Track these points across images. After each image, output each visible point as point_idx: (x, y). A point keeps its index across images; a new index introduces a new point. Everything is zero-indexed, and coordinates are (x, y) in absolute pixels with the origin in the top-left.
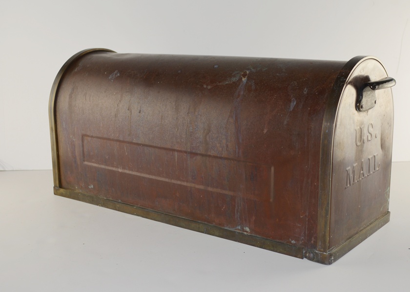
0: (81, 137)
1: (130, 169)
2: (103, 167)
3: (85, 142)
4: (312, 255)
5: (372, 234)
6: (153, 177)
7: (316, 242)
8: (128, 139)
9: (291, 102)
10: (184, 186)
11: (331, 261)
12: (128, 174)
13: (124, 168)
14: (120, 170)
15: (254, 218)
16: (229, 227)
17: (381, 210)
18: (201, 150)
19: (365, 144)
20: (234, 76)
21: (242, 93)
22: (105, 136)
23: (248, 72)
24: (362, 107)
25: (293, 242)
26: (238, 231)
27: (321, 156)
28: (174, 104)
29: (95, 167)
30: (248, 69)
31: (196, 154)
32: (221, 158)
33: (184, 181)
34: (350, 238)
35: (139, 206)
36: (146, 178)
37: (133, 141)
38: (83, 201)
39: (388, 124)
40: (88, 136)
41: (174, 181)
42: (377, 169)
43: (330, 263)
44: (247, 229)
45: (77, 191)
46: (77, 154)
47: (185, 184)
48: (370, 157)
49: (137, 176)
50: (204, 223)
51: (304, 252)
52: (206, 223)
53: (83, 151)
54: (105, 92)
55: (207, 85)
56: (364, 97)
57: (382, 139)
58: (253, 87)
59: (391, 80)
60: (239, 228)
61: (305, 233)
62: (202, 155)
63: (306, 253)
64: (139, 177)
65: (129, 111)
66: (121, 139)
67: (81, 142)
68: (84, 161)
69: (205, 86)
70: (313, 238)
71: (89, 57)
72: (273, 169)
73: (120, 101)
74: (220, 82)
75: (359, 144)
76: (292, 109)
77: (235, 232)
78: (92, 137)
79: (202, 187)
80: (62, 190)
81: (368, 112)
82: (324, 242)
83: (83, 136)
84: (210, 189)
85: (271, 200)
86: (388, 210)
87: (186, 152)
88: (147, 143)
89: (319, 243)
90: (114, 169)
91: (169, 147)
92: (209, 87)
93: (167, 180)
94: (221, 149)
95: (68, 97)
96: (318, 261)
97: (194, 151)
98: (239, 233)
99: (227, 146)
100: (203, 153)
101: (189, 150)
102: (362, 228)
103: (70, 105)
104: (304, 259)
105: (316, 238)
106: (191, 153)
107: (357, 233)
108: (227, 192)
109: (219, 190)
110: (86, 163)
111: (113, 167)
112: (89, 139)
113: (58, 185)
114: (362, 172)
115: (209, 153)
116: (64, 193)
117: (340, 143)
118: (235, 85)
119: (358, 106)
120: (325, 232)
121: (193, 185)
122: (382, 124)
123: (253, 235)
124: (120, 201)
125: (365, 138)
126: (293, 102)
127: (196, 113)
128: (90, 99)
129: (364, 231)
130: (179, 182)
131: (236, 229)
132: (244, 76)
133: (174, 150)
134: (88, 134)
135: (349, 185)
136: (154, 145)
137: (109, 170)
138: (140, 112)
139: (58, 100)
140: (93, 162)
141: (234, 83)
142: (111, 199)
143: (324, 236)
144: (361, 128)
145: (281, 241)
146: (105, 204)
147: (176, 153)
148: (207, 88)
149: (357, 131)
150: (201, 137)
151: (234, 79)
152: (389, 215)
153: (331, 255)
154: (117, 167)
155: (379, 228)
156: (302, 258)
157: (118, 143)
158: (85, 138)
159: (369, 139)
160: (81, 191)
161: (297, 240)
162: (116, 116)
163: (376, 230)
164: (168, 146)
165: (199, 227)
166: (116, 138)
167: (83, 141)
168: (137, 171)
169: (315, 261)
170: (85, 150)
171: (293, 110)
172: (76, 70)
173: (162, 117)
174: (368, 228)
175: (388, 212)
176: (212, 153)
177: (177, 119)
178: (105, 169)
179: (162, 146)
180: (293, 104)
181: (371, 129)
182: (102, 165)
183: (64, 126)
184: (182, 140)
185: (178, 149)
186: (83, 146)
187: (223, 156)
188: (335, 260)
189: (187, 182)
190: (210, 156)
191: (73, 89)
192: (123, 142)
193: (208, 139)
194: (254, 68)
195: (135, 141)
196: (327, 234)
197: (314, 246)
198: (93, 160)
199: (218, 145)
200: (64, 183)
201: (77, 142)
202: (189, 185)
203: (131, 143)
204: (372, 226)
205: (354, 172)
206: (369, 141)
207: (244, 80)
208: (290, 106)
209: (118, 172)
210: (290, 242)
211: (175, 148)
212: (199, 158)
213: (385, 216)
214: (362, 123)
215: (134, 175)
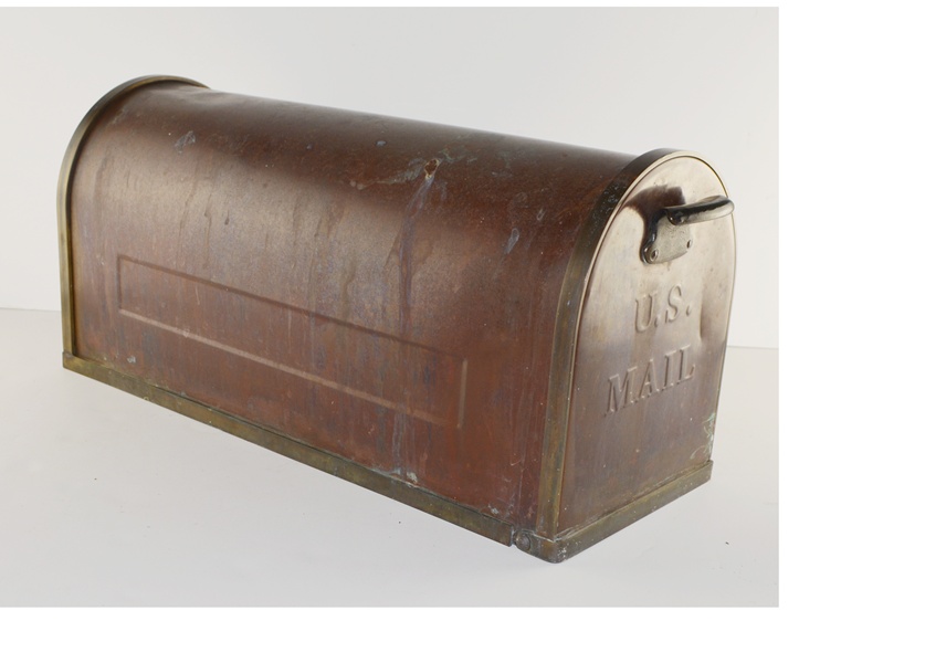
0: (115, 259)
1: (204, 334)
2: (155, 323)
3: (124, 270)
4: (526, 541)
5: (664, 504)
6: (246, 355)
7: (534, 516)
8: (202, 274)
9: (509, 234)
10: (302, 379)
11: (562, 555)
12: (200, 343)
13: (193, 331)
14: (186, 334)
15: (426, 456)
16: (381, 470)
17: (692, 457)
18: (336, 313)
19: (659, 329)
20: (411, 168)
21: (421, 206)
22: (160, 263)
23: (438, 163)
24: (654, 255)
25: (494, 511)
26: (397, 479)
27: (553, 352)
28: (291, 213)
29: (140, 323)
30: (441, 156)
31: (326, 319)
32: (371, 332)
33: (302, 369)
34: (609, 512)
35: (217, 407)
36: (233, 355)
37: (212, 280)
38: (115, 386)
39: (720, 286)
40: (129, 259)
41: (283, 368)
42: (687, 377)
43: (558, 561)
44: (413, 476)
45: (106, 366)
46: (107, 292)
47: (303, 375)
48: (670, 353)
49: (216, 349)
50: (334, 454)
51: (513, 533)
52: (338, 455)
53: (119, 288)
54: (165, 174)
55: (357, 182)
56: (659, 234)
57: (703, 318)
58: (443, 196)
59: (725, 202)
60: (399, 472)
61: (516, 496)
62: (336, 321)
63: (515, 535)
64: (221, 351)
65: (206, 219)
66: (190, 272)
67: (115, 270)
68: (121, 308)
69: (353, 184)
70: (530, 509)
71: (143, 95)
72: (465, 365)
73: (192, 196)
74: (381, 178)
75: (642, 327)
76: (509, 249)
77: (390, 479)
78: (136, 262)
79: (333, 385)
80: (77, 361)
81: (669, 264)
82: (550, 518)
83: (120, 258)
84: (348, 390)
85: (459, 426)
86: (709, 456)
87: (307, 313)
88: (237, 286)
89: (541, 520)
90: (175, 330)
91: (277, 299)
92: (361, 187)
93: (271, 363)
94: (372, 314)
95: (95, 176)
96: (536, 554)
97: (322, 313)
98: (397, 482)
99: (384, 310)
100: (339, 318)
101: (314, 310)
102: (640, 494)
103: (98, 194)
104: (513, 546)
105: (535, 508)
106: (317, 316)
107: (628, 503)
108: (379, 401)
109: (364, 395)
110: (123, 312)
111: (173, 325)
112: (131, 265)
113: (70, 350)
114: (647, 383)
115: (350, 320)
116: (81, 366)
117: (595, 328)
118: (410, 187)
119: (647, 252)
120: (552, 500)
121: (318, 379)
122: (706, 287)
123: (424, 489)
124: (183, 394)
125: (660, 317)
126: (514, 236)
127: (331, 237)
128: (135, 184)
129: (645, 499)
130: (292, 371)
131: (393, 474)
132: (430, 169)
133: (285, 306)
134: (130, 254)
135: (612, 410)
136: (250, 291)
137: (166, 332)
138: (226, 223)
139: (76, 182)
140: (137, 313)
141: (408, 182)
142: (167, 388)
143: (551, 506)
144: (650, 297)
145: (472, 507)
146: (156, 396)
147: (289, 313)
148: (356, 187)
149: (641, 304)
150: (338, 286)
151: (410, 175)
152: (710, 469)
153: (561, 545)
154: (180, 327)
155: (682, 493)
156: (509, 545)
157: (184, 280)
158: (124, 262)
159: (671, 317)
160: (112, 366)
161: (502, 508)
162: (182, 224)
163: (676, 497)
164: (276, 297)
165: (325, 463)
166: (180, 270)
167: (119, 269)
168: (218, 340)
169: (531, 554)
170: (123, 286)
171: (512, 252)
172: (114, 122)
173: (267, 236)
174: (655, 493)
175: (710, 462)
176: (355, 320)
177: (295, 244)
178: (158, 329)
179: (265, 296)
180: (514, 239)
181: (675, 298)
182: (154, 319)
183: (86, 235)
184: (302, 288)
185: (293, 304)
186: (119, 277)
187: (375, 328)
188: (570, 554)
189: (308, 371)
190: (351, 326)
191: (105, 161)
192: (193, 278)
193: (350, 293)
194: (451, 155)
195: (214, 279)
196: (556, 504)
197: (532, 525)
198: (138, 309)
199: (368, 306)
200: (83, 348)
201: (109, 269)
202: (310, 377)
203: (208, 283)
204: (664, 488)
205: (626, 383)
206: (670, 321)
207: (429, 178)
208: (506, 244)
209: (183, 336)
210: (489, 512)
211: (290, 301)
212: (331, 326)
213: (699, 470)
214: (654, 286)
215: (211, 347)
